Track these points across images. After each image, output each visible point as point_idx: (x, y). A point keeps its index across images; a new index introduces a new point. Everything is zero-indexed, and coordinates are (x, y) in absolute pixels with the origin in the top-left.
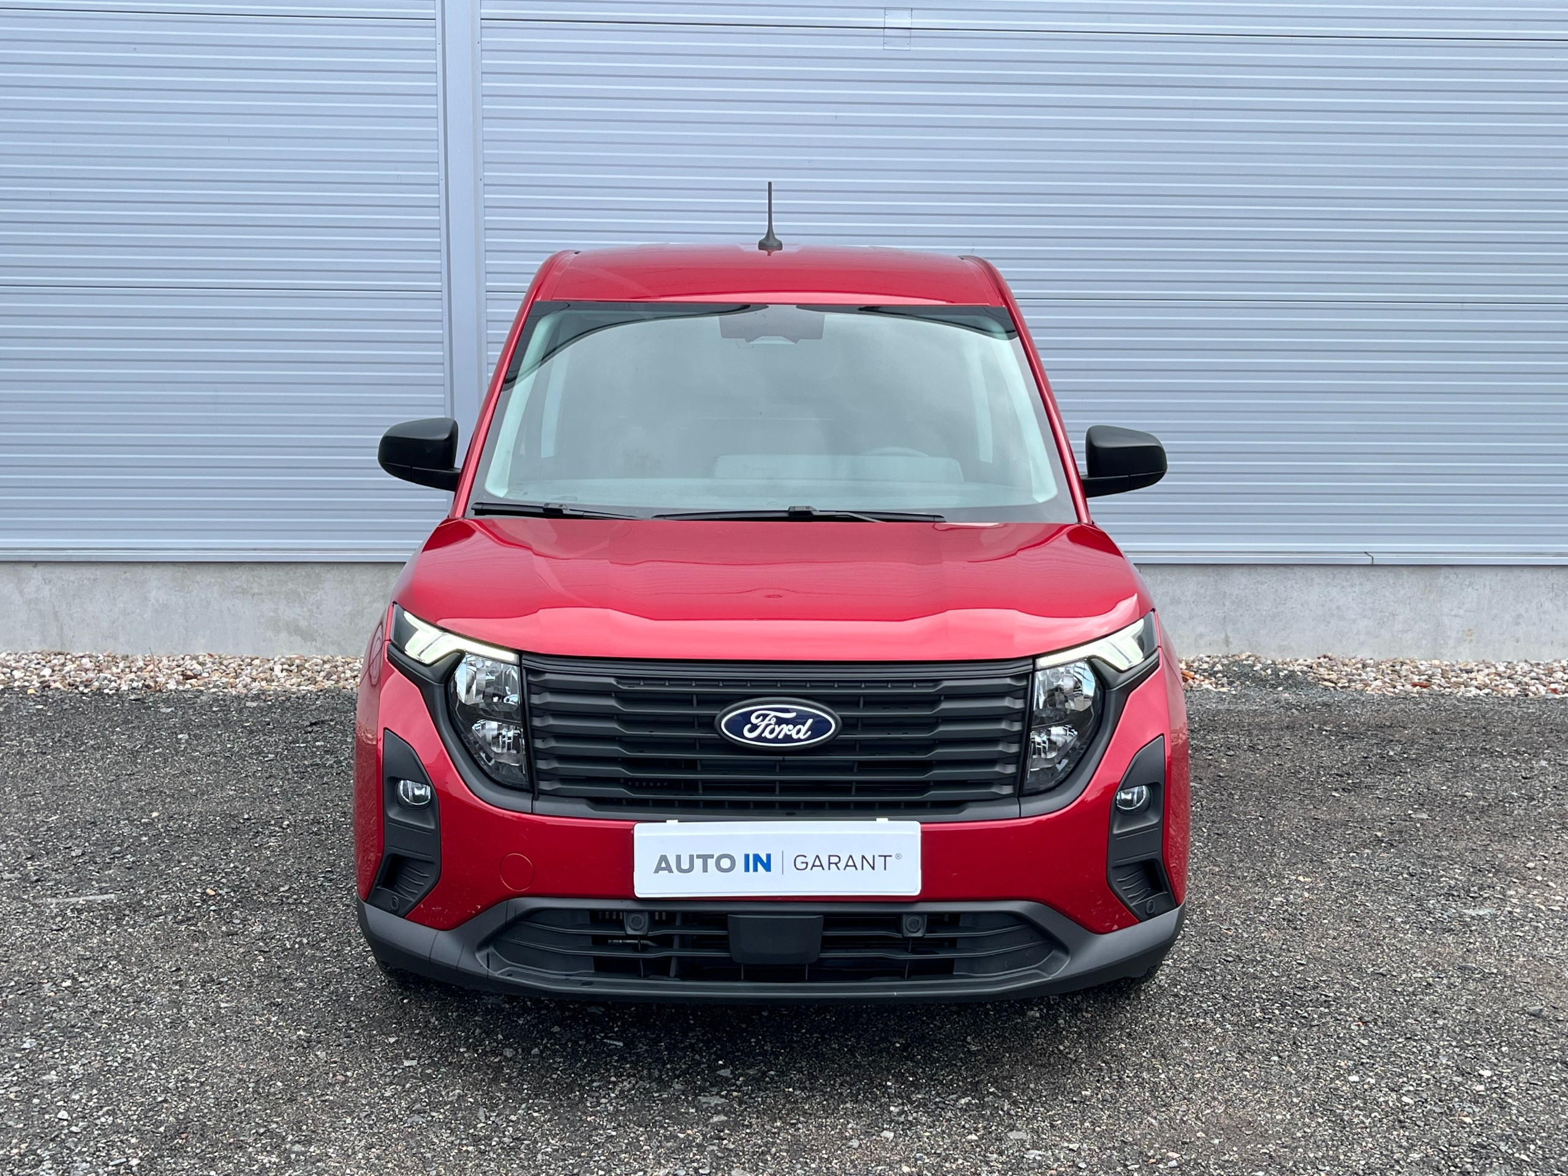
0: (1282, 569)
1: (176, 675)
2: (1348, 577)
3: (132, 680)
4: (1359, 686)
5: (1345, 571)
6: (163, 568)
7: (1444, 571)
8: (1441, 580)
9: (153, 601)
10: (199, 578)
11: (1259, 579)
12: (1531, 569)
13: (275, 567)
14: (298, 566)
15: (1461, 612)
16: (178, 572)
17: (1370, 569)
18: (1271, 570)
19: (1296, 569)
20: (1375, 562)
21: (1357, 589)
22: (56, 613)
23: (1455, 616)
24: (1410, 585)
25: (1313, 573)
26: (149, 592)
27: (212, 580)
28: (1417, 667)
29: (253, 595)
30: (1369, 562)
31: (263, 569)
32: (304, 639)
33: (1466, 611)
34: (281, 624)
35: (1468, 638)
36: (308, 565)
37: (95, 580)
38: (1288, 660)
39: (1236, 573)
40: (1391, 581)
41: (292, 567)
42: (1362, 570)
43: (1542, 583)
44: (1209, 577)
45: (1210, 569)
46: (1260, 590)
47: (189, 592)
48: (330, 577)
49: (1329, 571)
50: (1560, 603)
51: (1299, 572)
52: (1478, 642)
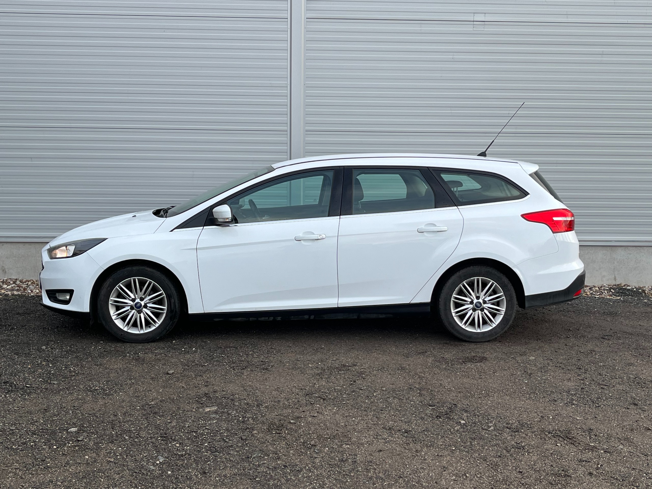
0: (639, 248)
11: (629, 252)
18: (634, 248)
38: (641, 286)
39: (620, 249)
44: (608, 251)
45: (609, 248)
46: (629, 257)
51: (646, 249)
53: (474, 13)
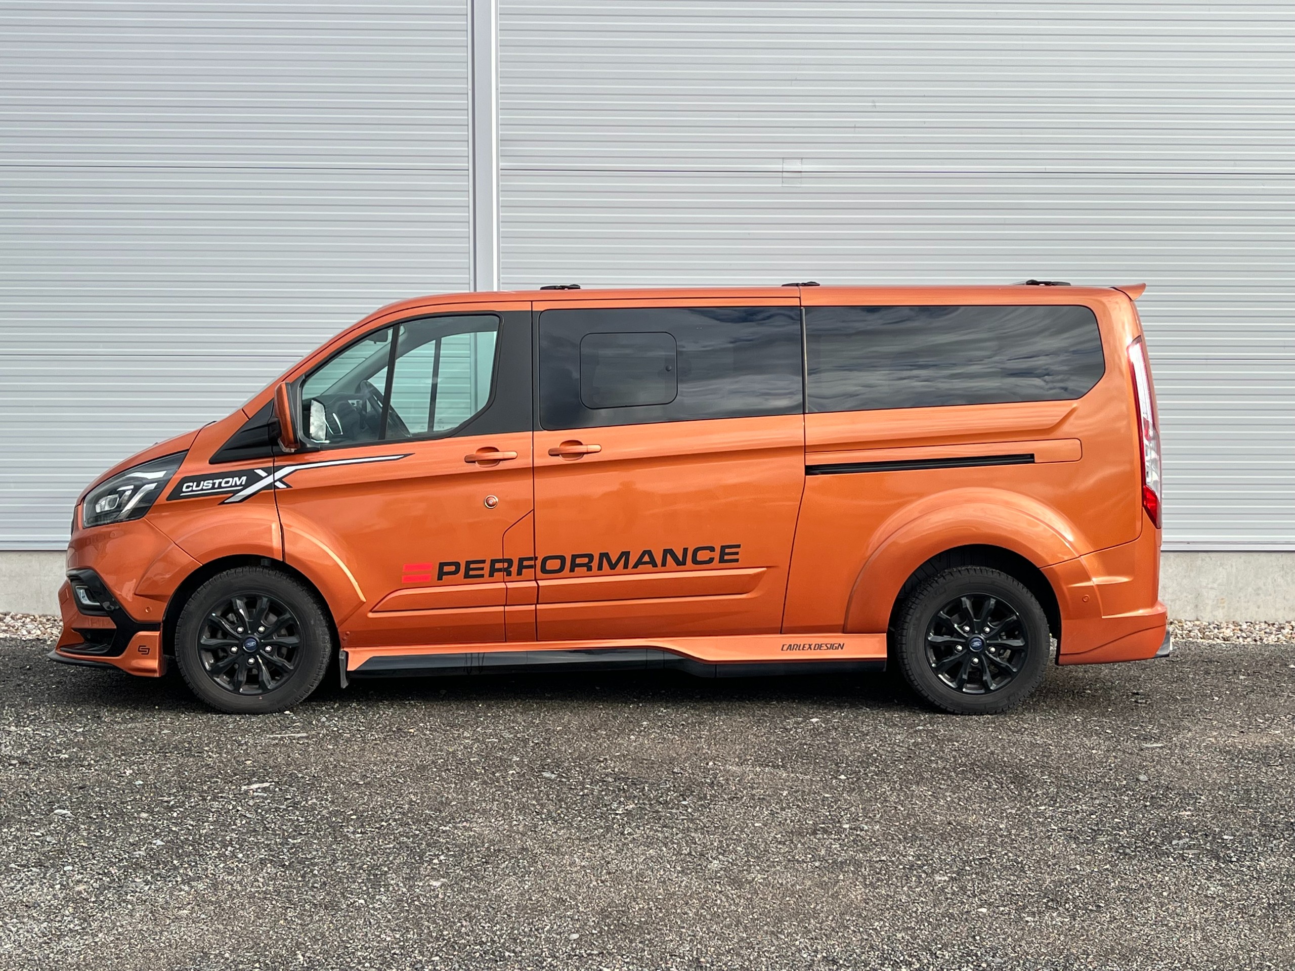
7: (1200, 554)
8: (1199, 562)
12: (1267, 554)
15: (1215, 586)
23: (1212, 588)
33: (1219, 585)
35: (1222, 605)
43: (1274, 564)
50: (1289, 579)
52: (1229, 608)
53: (783, 158)
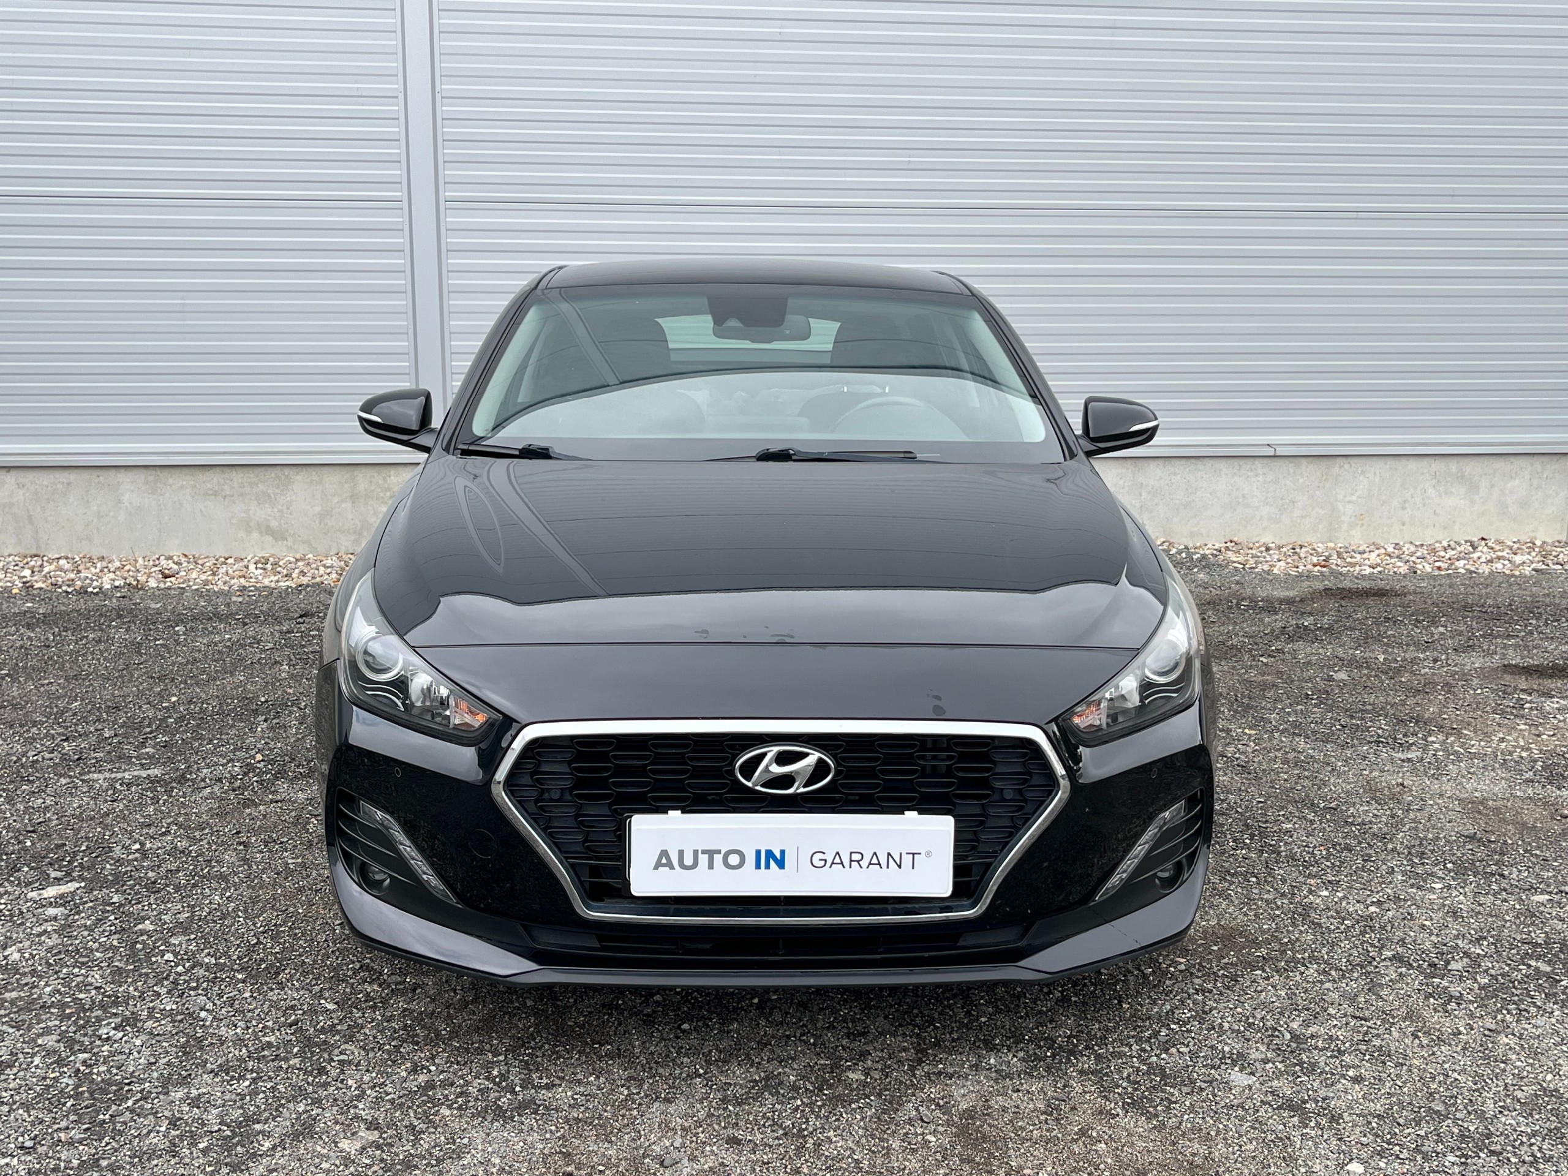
0: (1193, 460)
1: (153, 574)
2: (1253, 467)
3: (114, 580)
4: (1266, 567)
5: (1250, 461)
6: (135, 471)
7: (1339, 460)
8: (1336, 470)
9: (127, 504)
10: (171, 481)
11: (1172, 470)
12: (1417, 458)
13: (245, 469)
14: (267, 468)
15: (1354, 498)
16: (151, 476)
17: (1273, 459)
18: (1183, 462)
19: (1206, 460)
20: (1278, 453)
21: (1261, 478)
22: (30, 517)
23: (1349, 502)
24: (1309, 472)
25: (1222, 465)
26: (122, 495)
27: (184, 483)
28: (1314, 549)
29: (225, 497)
30: (1272, 454)
31: (234, 472)
32: (276, 539)
33: (1358, 497)
34: (252, 524)
35: (1360, 522)
36: (278, 467)
37: (69, 484)
38: (1198, 545)
39: (1153, 465)
40: (1292, 471)
41: (263, 469)
42: (1265, 461)
43: (1426, 471)
44: (1128, 469)
45: (1129, 462)
46: (1173, 481)
47: (161, 495)
48: (299, 478)
49: (1235, 462)
50: (1441, 489)
51: (1209, 463)
52: (1369, 525)
